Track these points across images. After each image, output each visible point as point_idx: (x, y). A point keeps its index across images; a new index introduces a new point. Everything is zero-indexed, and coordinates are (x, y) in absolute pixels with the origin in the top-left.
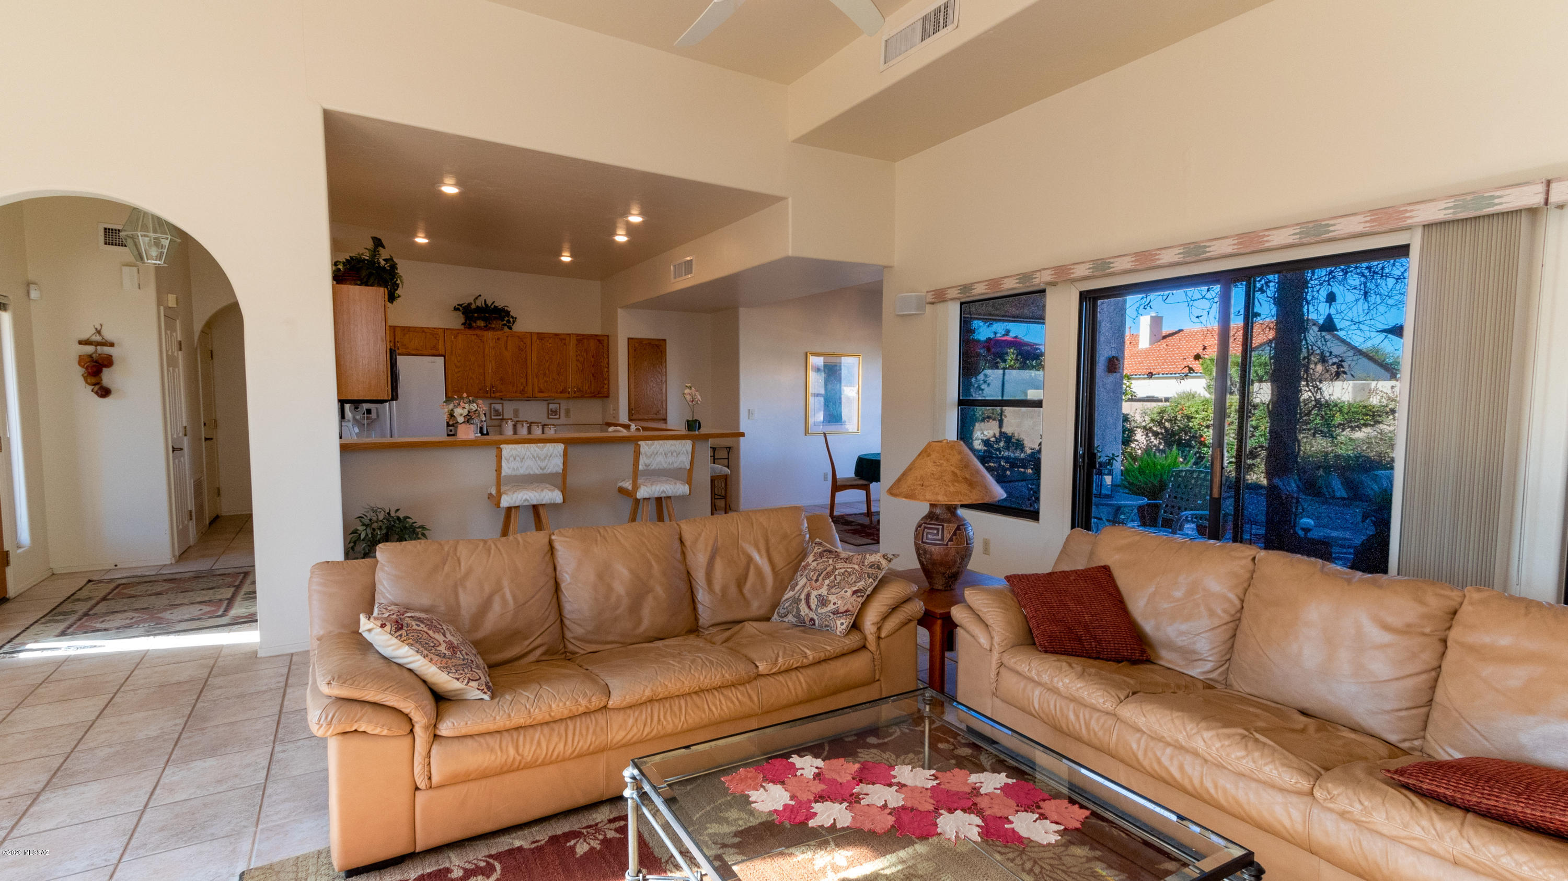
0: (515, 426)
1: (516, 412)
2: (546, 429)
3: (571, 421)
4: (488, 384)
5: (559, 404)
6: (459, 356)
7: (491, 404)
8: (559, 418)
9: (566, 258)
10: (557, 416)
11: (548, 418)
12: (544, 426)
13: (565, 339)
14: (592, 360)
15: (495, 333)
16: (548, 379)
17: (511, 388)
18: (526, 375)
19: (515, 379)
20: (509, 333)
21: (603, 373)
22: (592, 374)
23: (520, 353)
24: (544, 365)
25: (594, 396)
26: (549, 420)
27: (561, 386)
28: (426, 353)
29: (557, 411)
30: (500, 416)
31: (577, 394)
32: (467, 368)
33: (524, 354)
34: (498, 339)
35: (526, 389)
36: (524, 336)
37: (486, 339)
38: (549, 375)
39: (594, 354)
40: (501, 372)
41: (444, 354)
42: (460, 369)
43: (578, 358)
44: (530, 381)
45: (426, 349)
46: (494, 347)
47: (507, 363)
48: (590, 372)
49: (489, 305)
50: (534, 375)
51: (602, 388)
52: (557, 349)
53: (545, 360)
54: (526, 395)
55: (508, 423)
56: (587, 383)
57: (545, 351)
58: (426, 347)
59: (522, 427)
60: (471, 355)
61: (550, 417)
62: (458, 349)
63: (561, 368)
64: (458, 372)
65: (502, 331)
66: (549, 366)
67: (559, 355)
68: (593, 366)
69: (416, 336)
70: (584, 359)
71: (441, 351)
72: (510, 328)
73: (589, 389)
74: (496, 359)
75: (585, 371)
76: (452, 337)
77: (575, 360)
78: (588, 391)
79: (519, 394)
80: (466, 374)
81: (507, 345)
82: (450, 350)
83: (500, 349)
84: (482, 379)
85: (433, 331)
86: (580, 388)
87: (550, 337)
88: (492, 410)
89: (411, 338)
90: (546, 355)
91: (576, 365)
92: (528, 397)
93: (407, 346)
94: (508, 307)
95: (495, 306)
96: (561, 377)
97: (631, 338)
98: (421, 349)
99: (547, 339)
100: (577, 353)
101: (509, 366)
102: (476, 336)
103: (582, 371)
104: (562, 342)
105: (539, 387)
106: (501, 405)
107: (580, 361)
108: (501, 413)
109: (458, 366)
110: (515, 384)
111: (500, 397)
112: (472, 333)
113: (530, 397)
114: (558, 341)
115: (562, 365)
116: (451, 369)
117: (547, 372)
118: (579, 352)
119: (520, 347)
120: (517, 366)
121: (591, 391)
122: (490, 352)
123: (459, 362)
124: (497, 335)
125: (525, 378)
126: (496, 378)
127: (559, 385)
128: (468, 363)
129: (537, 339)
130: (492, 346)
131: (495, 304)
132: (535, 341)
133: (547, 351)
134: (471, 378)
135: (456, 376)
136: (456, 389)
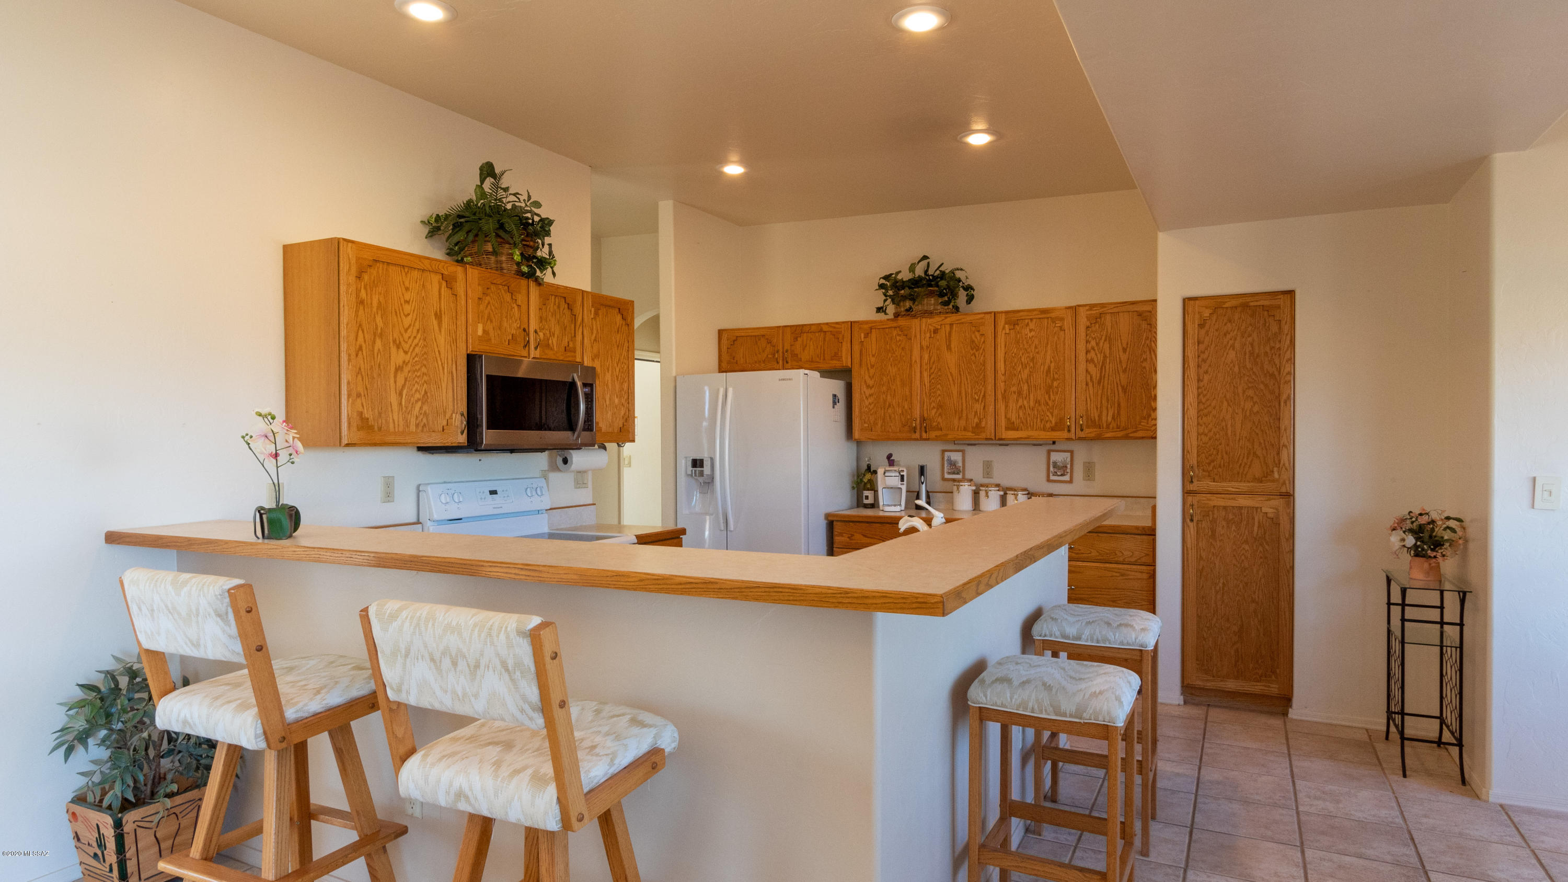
0: (976, 494)
1: (988, 468)
3: (1095, 487)
4: (917, 413)
5: (1072, 452)
6: (872, 366)
7: (944, 451)
8: (1071, 481)
9: (979, 139)
10: (1067, 478)
11: (1049, 480)
13: (1062, 319)
14: (1124, 357)
15: (929, 321)
16: (1025, 402)
17: (956, 422)
18: (984, 396)
19: (964, 405)
20: (953, 318)
21: (1148, 385)
22: (1123, 387)
23: (974, 354)
24: (1020, 376)
25: (1127, 437)
26: (1051, 485)
27: (1052, 416)
28: (825, 366)
29: (1066, 467)
30: (958, 474)
31: (1088, 432)
32: (884, 388)
33: (982, 354)
34: (936, 331)
35: (983, 424)
36: (981, 321)
37: (915, 333)
38: (1029, 394)
39: (1127, 344)
40: (939, 392)
41: (849, 365)
42: (873, 389)
43: (1092, 355)
44: (991, 408)
45: (824, 359)
46: (928, 347)
47: (949, 375)
48: (1117, 384)
49: (930, 272)
50: (1000, 396)
51: (1145, 418)
52: (1048, 339)
53: (1022, 363)
54: (983, 435)
55: (961, 488)
56: (1111, 407)
57: (1021, 346)
58: (824, 356)
59: (988, 497)
60: (891, 365)
61: (1052, 478)
62: (871, 356)
63: (1054, 379)
64: (870, 395)
65: (943, 316)
66: (1030, 375)
67: (1049, 352)
68: (1124, 371)
69: (811, 339)
70: (1105, 357)
71: (846, 361)
72: (957, 309)
73: (1115, 420)
74: (931, 368)
75: (1106, 382)
76: (863, 335)
77: (1085, 361)
78: (1111, 426)
79: (970, 434)
80: (882, 399)
81: (950, 342)
82: (859, 359)
83: (938, 349)
84: (906, 407)
85: (835, 328)
86: (1095, 420)
87: (1031, 317)
88: (946, 462)
89: (805, 343)
90: (1023, 354)
91: (1087, 371)
92: (987, 439)
93: (799, 356)
94: (961, 270)
95: (940, 271)
96: (1052, 397)
97: (1190, 299)
98: (818, 360)
99: (1027, 321)
100: (1089, 346)
101: (953, 380)
102: (898, 329)
103: (1099, 382)
104: (1057, 325)
105: (1008, 419)
106: (960, 454)
107: (1096, 362)
108: (961, 469)
109: (871, 385)
110: (964, 415)
111: (937, 439)
112: (893, 325)
113: (991, 439)
114: (1048, 323)
115: (1056, 373)
116: (859, 390)
117: (1025, 387)
118: (1093, 343)
119: (973, 341)
120: (967, 379)
121: (1123, 425)
122: (921, 357)
123: (871, 378)
124: (934, 325)
125: (982, 401)
126: (930, 404)
127: (1048, 414)
128: (885, 379)
129: (1006, 323)
130: (924, 344)
131: (942, 269)
132: (1001, 327)
133: (1026, 347)
134: (889, 406)
135: (867, 403)
136: (866, 425)
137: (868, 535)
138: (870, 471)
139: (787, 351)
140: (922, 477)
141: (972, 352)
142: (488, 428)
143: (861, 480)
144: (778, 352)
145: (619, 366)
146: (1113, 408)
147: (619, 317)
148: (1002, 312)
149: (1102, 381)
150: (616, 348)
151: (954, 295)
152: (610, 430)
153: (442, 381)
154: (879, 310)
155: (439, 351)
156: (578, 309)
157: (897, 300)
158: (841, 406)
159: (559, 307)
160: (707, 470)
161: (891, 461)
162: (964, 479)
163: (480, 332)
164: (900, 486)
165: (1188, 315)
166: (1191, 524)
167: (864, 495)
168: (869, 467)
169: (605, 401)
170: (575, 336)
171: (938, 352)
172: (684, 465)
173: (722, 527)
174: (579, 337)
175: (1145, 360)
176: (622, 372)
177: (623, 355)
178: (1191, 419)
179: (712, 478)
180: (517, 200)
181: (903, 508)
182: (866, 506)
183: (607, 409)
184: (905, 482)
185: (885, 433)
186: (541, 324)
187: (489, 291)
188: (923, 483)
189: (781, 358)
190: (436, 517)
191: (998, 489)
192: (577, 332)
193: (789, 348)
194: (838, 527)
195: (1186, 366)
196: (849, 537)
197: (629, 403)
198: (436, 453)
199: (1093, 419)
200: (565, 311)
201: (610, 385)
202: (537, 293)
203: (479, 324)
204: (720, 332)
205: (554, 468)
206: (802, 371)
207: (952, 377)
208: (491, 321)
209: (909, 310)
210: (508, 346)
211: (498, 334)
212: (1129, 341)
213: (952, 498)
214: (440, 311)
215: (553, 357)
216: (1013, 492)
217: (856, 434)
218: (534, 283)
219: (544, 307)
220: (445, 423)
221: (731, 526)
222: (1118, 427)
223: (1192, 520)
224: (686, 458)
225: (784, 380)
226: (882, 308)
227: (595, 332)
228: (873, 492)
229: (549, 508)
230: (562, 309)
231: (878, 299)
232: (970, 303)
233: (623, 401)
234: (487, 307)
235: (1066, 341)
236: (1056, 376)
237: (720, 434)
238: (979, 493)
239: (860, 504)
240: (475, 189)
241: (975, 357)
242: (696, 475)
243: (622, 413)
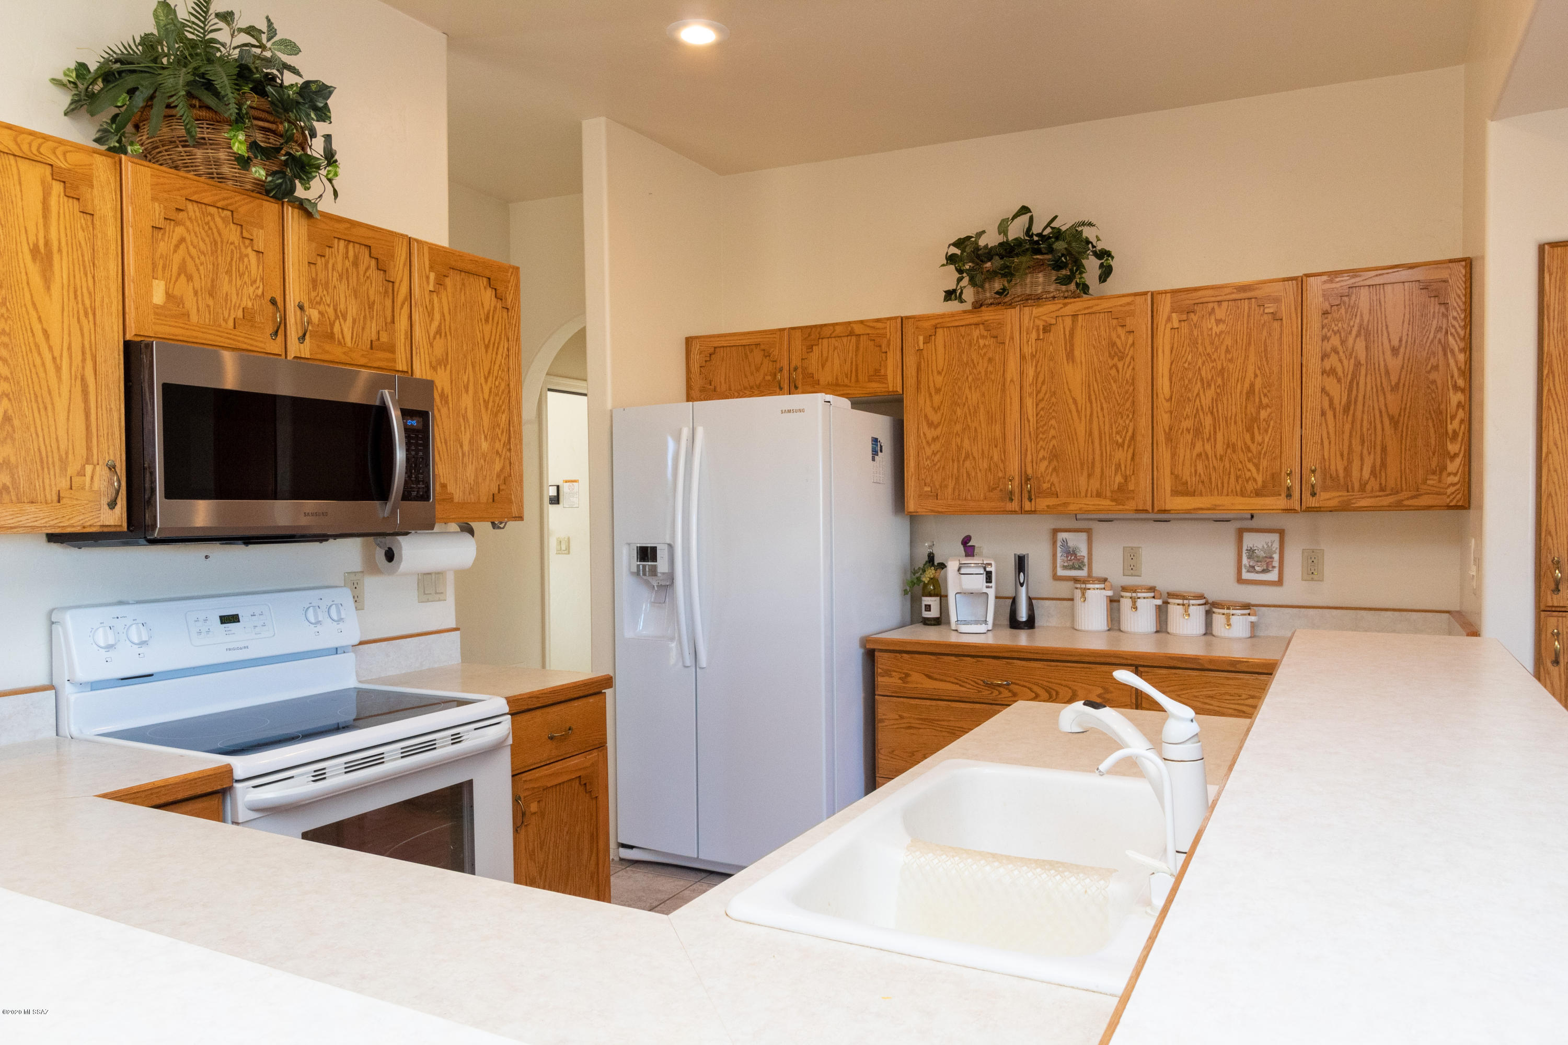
0: (1114, 602)
1: (1132, 561)
2: (1218, 619)
3: (1324, 593)
4: (1014, 467)
5: (1281, 533)
6: (938, 391)
7: (1055, 531)
8: (1280, 582)
10: (1273, 576)
11: (1240, 580)
12: (1211, 607)
15: (1036, 311)
16: (1208, 447)
17: (1083, 480)
18: (1133, 437)
19: (1098, 452)
20: (1076, 305)
21: (1441, 413)
22: (1391, 418)
23: (1115, 366)
24: (1198, 400)
25: (1399, 506)
26: (1243, 588)
27: (1258, 470)
28: (857, 392)
29: (1272, 558)
30: (1080, 568)
31: (1326, 498)
32: (958, 428)
33: (1128, 367)
34: (1047, 329)
35: (1131, 487)
36: (1127, 308)
37: (1012, 333)
38: (1215, 432)
39: (1401, 340)
40: (1052, 432)
41: (899, 390)
42: (939, 429)
43: (1333, 360)
44: (1146, 459)
45: (857, 381)
46: (1033, 356)
47: (1070, 401)
48: (1381, 412)
49: (1036, 229)
50: (1161, 437)
51: (1434, 473)
52: (1249, 336)
53: (1202, 380)
54: (1131, 505)
55: (1088, 593)
56: (1370, 453)
57: (1201, 349)
58: (857, 376)
59: (1136, 608)
60: (970, 388)
61: (1246, 575)
62: (935, 373)
63: (1261, 406)
64: (934, 439)
65: (1058, 304)
66: (1215, 401)
67: (1252, 358)
68: (1395, 388)
69: (835, 348)
70: (1358, 364)
71: (893, 383)
72: (1085, 288)
73: (1376, 477)
74: (1038, 392)
75: (1360, 407)
76: (921, 338)
77: (1319, 373)
78: (1368, 487)
79: (1108, 502)
80: (954, 446)
81: (1072, 346)
82: (915, 378)
83: (1052, 359)
84: (996, 458)
85: (874, 327)
86: (1338, 476)
87: (1219, 299)
88: (1059, 550)
89: (825, 355)
90: (1203, 363)
91: (1323, 389)
92: (1137, 511)
93: (816, 377)
94: (1090, 224)
95: (1052, 228)
96: (1258, 438)
97: (1554, 245)
98: (846, 381)
99: (1210, 306)
100: (1328, 346)
101: (1077, 411)
102: (981, 326)
103: (1346, 409)
104: (1266, 311)
105: (1176, 477)
106: (1083, 536)
107: (1340, 373)
108: (1086, 560)
109: (936, 423)
110: (1098, 471)
111: (1050, 510)
112: (972, 321)
113: (1146, 511)
114: (1250, 308)
115: (1265, 395)
116: (915, 431)
117: (1208, 421)
118: (1335, 341)
119: (1114, 344)
120: (1102, 409)
121: (1391, 483)
122: (1022, 373)
123: (936, 410)
124: (1044, 318)
125: (1129, 447)
126: (1038, 452)
127: (1250, 466)
128: (959, 412)
129: (1173, 310)
130: (1027, 350)
131: (1055, 224)
132: (1165, 317)
133: (1209, 350)
134: (967, 457)
135: (929, 452)
136: (927, 489)
137: (935, 676)
138: (933, 565)
139: (796, 369)
140: (1022, 574)
141: (1111, 363)
142: (170, 493)
143: (919, 579)
144: (781, 370)
145: (489, 383)
146: (1372, 456)
147: (488, 295)
148: (1166, 292)
149: (1352, 408)
150: (483, 350)
151: (1079, 267)
152: (473, 498)
153: (55, 393)
154: (950, 295)
155: (45, 333)
156: (398, 270)
157: (979, 279)
158: (886, 457)
159: (356, 264)
160: (662, 564)
161: (968, 548)
162: (1090, 579)
163: (158, 297)
164: (985, 590)
165: (1550, 275)
166: (1554, 670)
167: (924, 603)
168: (931, 558)
169: (461, 446)
170: (393, 322)
171: (1052, 364)
172: (627, 559)
173: (689, 661)
174: (402, 324)
175: (1435, 368)
176: (497, 395)
177: (498, 363)
178: (1556, 471)
179: (671, 577)
180: (254, 42)
181: (990, 627)
182: (927, 622)
183: (466, 459)
184: (993, 584)
185: (960, 502)
186: (313, 294)
187: (181, 215)
188: (1022, 585)
189: (787, 381)
190: (82, 675)
191: (1152, 594)
192: (397, 315)
193: (799, 364)
194: (883, 661)
195: (1545, 372)
196: (900, 678)
197: (510, 450)
198: (86, 546)
199: (1334, 475)
200: (369, 272)
201: (470, 415)
202: (304, 231)
203: (155, 282)
204: (689, 341)
205: (371, 568)
206: (821, 397)
207: (1077, 407)
208: (190, 278)
209: (1003, 292)
210: (235, 332)
211: (208, 306)
212: (1405, 334)
213: (1073, 609)
214: (47, 243)
215: (343, 358)
216: (1180, 601)
217: (911, 504)
218: (296, 211)
219: (320, 262)
220: (64, 483)
221: (703, 661)
222: (1382, 489)
223: (1556, 662)
224: (629, 544)
225: (789, 411)
226: (954, 291)
227: (437, 316)
228: (938, 598)
229: (357, 642)
230: (362, 268)
231: (949, 278)
232: (1105, 281)
233: (499, 446)
234: (177, 247)
235: (1285, 339)
236: (1265, 401)
237: (683, 504)
238: (1119, 601)
239: (917, 618)
240: (155, 11)
241: (1118, 371)
242: (644, 574)
243: (498, 467)
